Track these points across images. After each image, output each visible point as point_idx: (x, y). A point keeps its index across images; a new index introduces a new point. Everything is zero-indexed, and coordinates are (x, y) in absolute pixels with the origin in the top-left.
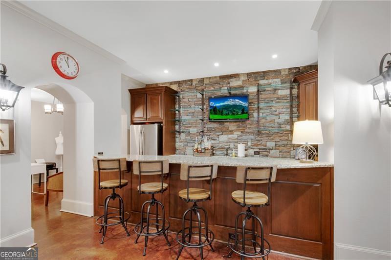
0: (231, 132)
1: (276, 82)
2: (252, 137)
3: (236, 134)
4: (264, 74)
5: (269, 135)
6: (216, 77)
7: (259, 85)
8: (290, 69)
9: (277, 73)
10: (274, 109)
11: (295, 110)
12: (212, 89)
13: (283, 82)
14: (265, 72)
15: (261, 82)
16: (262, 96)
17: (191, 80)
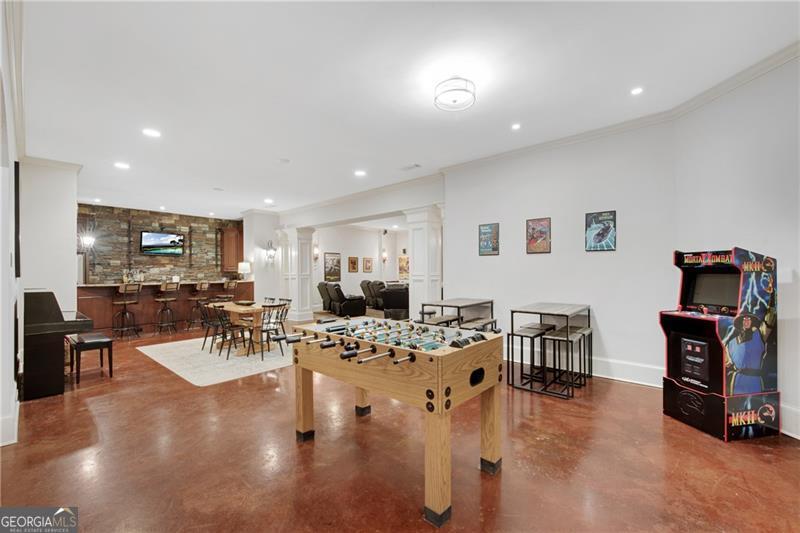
0: (163, 265)
1: (205, 227)
2: (184, 269)
3: (168, 268)
4: (196, 219)
5: (199, 268)
6: (145, 211)
7: (190, 227)
8: (215, 219)
9: (205, 220)
10: (203, 248)
11: (219, 249)
12: (141, 222)
13: (210, 228)
14: (196, 217)
15: (192, 225)
16: (194, 236)
17: (112, 208)
